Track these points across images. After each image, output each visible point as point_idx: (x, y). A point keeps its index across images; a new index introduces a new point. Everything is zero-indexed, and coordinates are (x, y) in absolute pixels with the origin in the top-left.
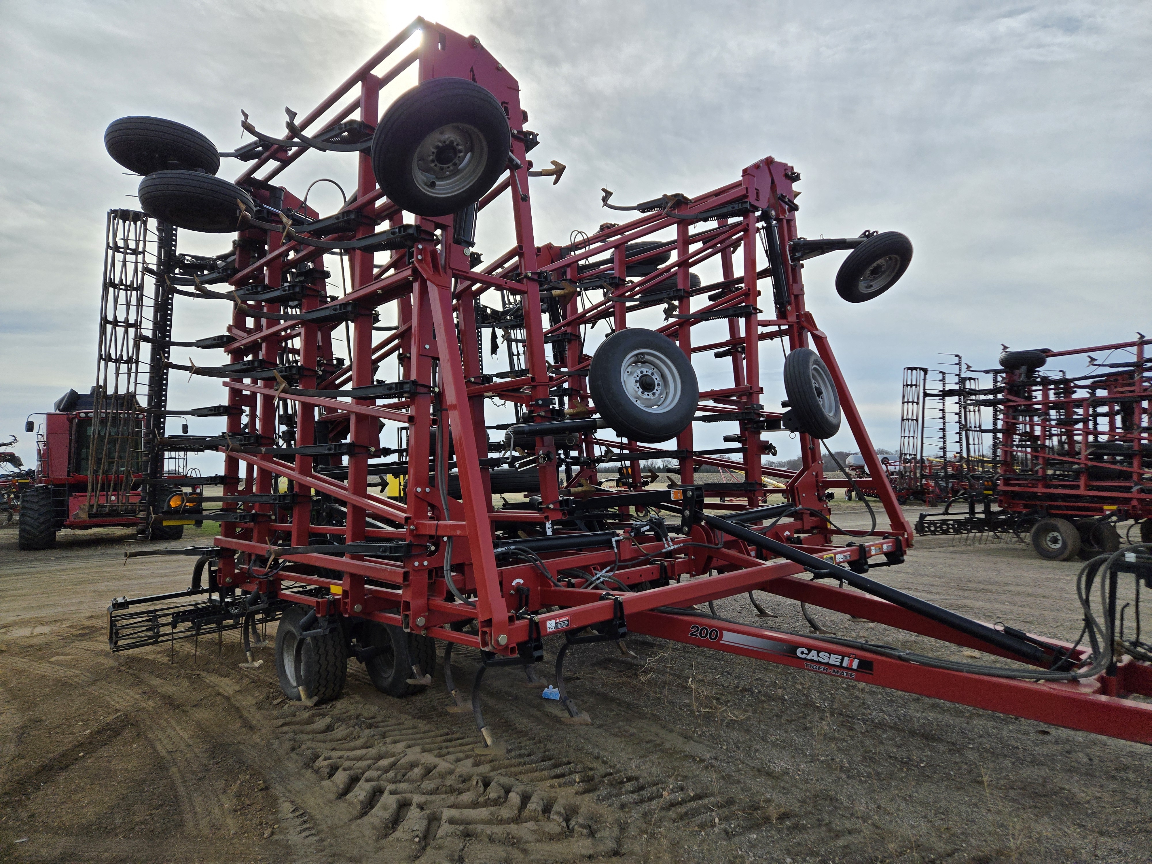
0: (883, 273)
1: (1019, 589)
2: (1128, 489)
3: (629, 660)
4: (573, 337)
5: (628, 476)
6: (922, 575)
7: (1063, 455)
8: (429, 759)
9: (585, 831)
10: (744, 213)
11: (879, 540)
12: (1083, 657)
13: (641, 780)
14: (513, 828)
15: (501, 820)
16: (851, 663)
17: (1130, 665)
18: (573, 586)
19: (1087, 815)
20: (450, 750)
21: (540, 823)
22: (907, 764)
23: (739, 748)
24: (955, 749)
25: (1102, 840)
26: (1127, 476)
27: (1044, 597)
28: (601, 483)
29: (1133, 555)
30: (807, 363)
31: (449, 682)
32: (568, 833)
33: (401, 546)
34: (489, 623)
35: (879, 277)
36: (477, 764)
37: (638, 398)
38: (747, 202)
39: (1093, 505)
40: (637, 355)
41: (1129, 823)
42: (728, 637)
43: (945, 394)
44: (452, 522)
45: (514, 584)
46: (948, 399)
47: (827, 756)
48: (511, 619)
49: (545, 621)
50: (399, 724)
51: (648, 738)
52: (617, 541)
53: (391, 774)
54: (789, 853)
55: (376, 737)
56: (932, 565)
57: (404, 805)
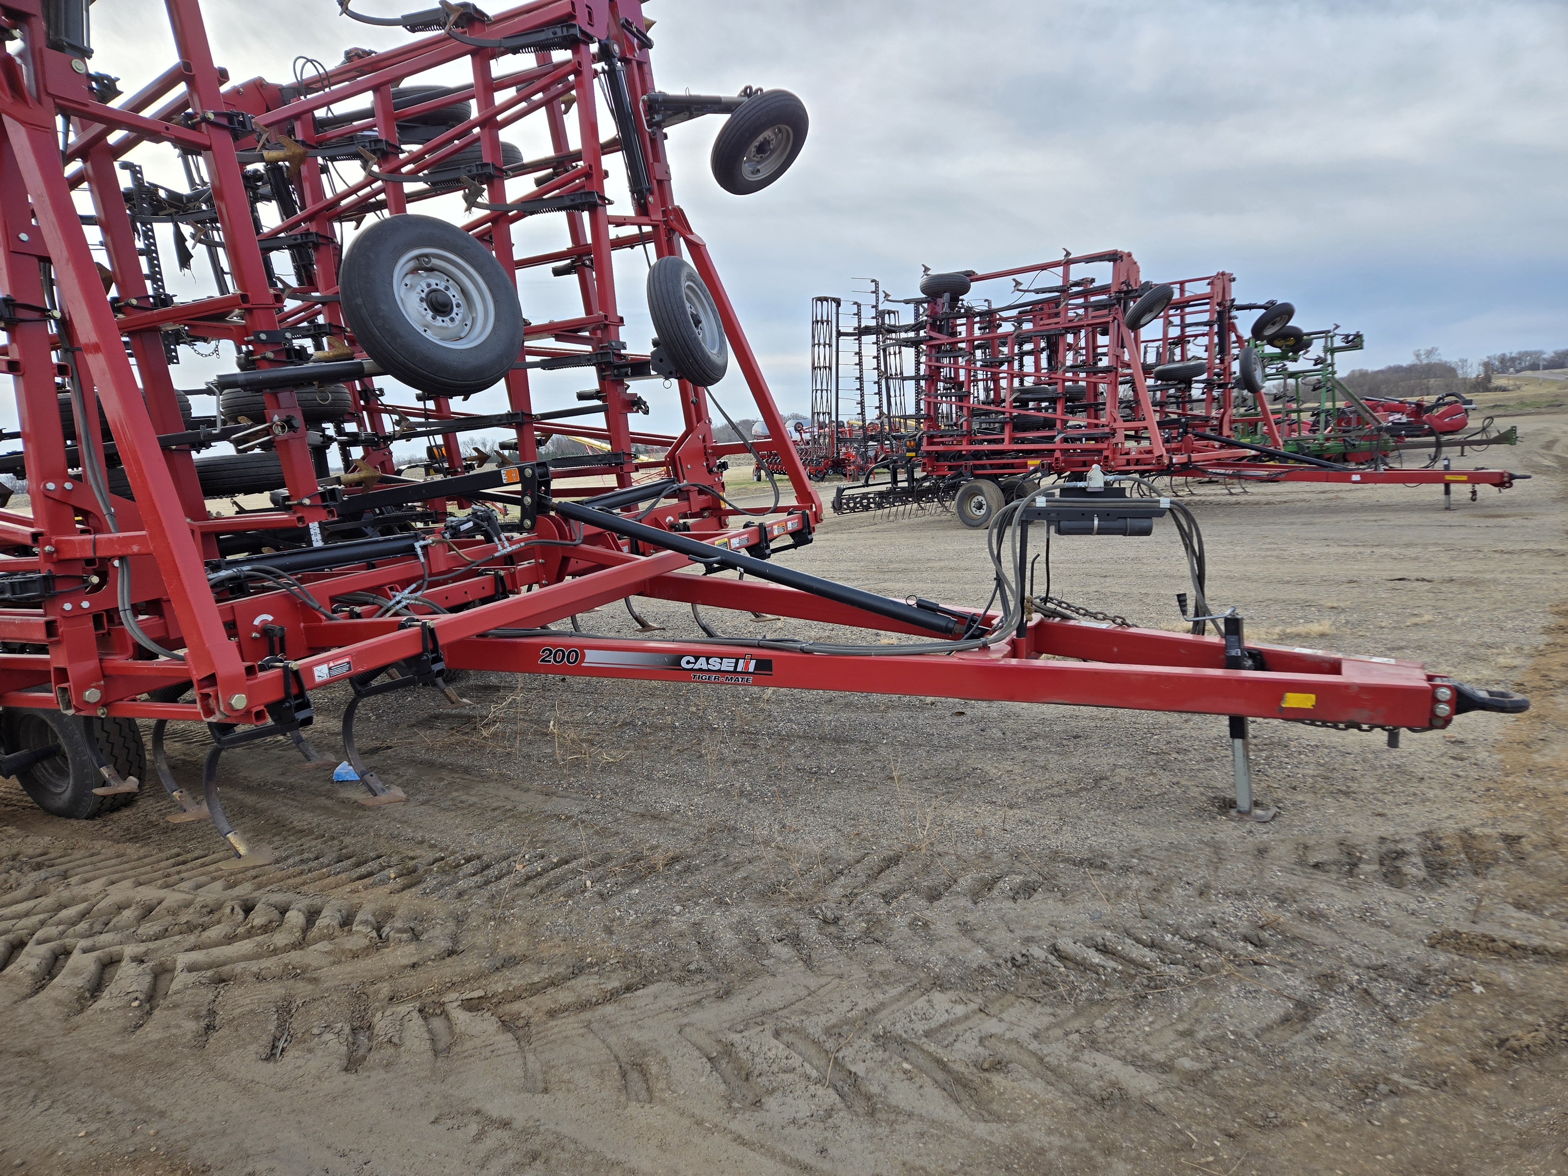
0: (773, 151)
1: (942, 564)
2: (1051, 439)
3: (465, 712)
4: (321, 241)
5: (442, 459)
6: (839, 561)
7: (989, 404)
8: (149, 893)
9: (405, 936)
10: (574, 43)
11: (783, 516)
12: (995, 622)
13: (485, 858)
14: (295, 956)
15: (275, 950)
16: (747, 665)
17: (1040, 624)
18: (359, 616)
19: (998, 790)
20: (183, 875)
21: (337, 940)
22: (815, 774)
23: (616, 794)
24: (869, 747)
25: (1011, 813)
26: (1049, 424)
27: (966, 570)
28: (400, 472)
29: (1044, 499)
30: (678, 277)
31: (167, 782)
32: (381, 941)
33: (33, 581)
34: (211, 679)
35: (767, 158)
36: (230, 886)
37: (427, 327)
38: (574, 26)
39: (1017, 461)
40: (417, 258)
41: (1037, 791)
42: (592, 658)
43: (861, 332)
44: (121, 535)
45: (257, 622)
46: (864, 338)
47: (726, 782)
48: (250, 671)
49: (309, 669)
50: (92, 855)
51: (496, 805)
52: (424, 547)
53: (83, 926)
54: (678, 900)
55: (51, 880)
56: (851, 548)
57: (109, 964)
